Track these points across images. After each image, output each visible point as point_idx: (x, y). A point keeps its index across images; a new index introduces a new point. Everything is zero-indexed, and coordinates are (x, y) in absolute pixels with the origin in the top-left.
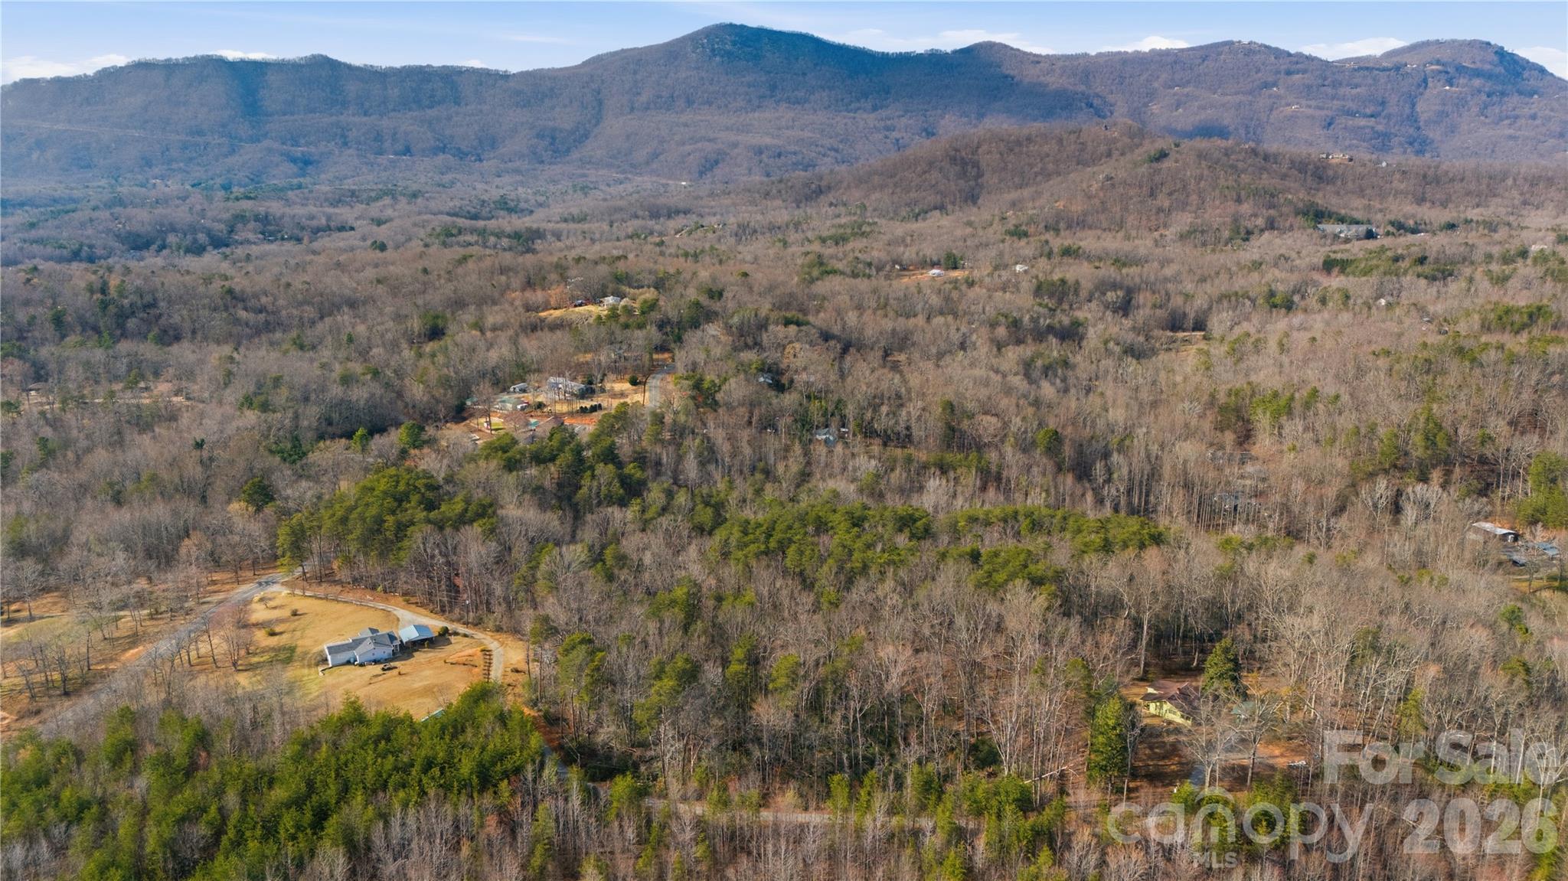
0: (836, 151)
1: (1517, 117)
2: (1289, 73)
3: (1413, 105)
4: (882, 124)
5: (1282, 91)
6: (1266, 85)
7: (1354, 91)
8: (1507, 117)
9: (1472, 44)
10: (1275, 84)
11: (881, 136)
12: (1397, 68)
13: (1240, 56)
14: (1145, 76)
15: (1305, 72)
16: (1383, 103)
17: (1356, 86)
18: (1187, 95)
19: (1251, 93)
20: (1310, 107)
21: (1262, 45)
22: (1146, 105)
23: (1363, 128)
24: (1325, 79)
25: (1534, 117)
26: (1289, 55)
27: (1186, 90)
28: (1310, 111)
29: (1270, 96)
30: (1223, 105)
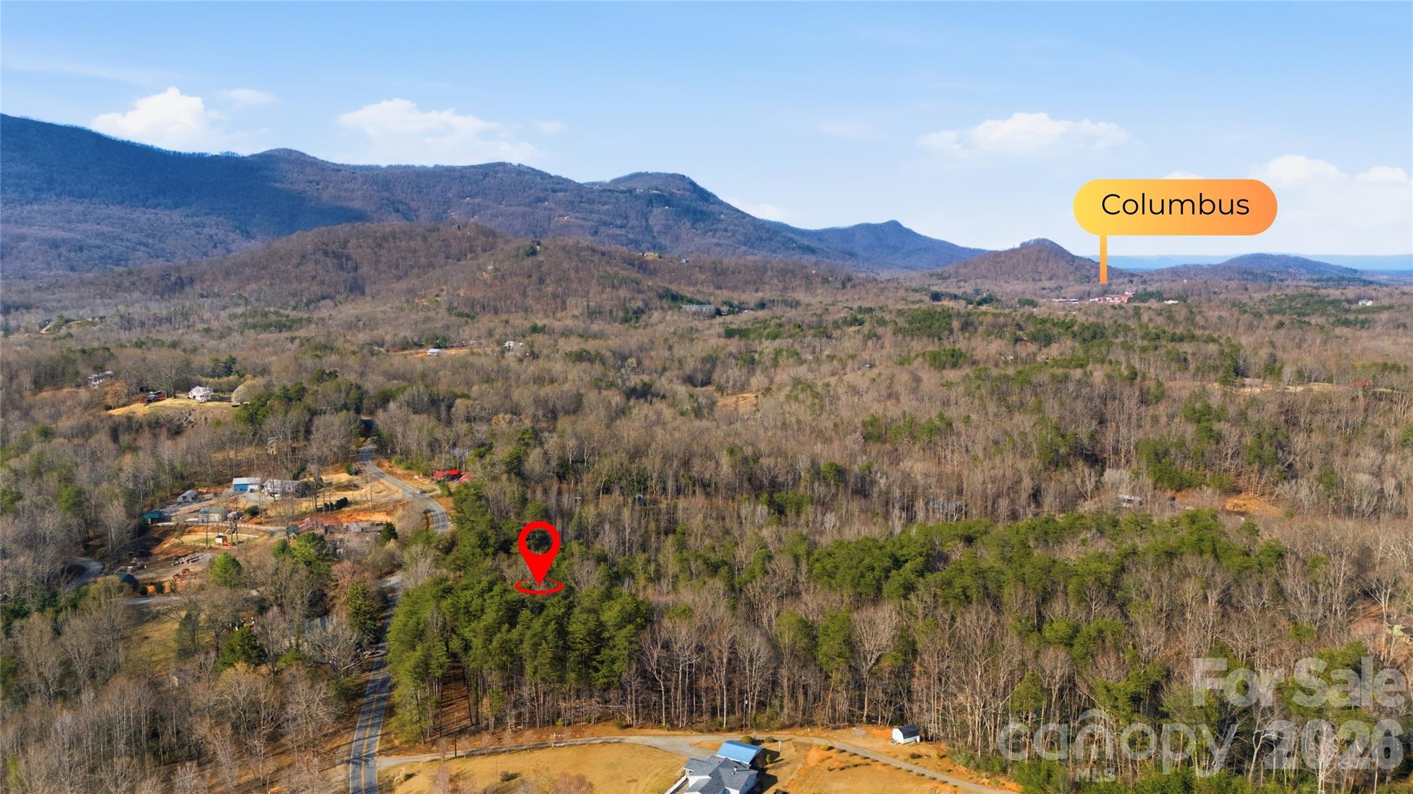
0: (146, 245)
1: (716, 230)
2: (554, 191)
3: (647, 220)
4: (190, 220)
5: (553, 205)
6: (540, 200)
7: (605, 207)
8: (710, 230)
9: (674, 176)
10: (546, 199)
11: (192, 232)
12: (631, 191)
13: (514, 175)
14: (438, 188)
15: (566, 191)
16: (626, 218)
17: (605, 204)
18: (479, 205)
19: (529, 205)
20: (577, 218)
21: (528, 168)
22: (445, 211)
23: (619, 235)
24: (582, 197)
25: (726, 230)
26: (551, 177)
27: (477, 200)
28: (579, 222)
29: (545, 208)
30: (511, 214)
